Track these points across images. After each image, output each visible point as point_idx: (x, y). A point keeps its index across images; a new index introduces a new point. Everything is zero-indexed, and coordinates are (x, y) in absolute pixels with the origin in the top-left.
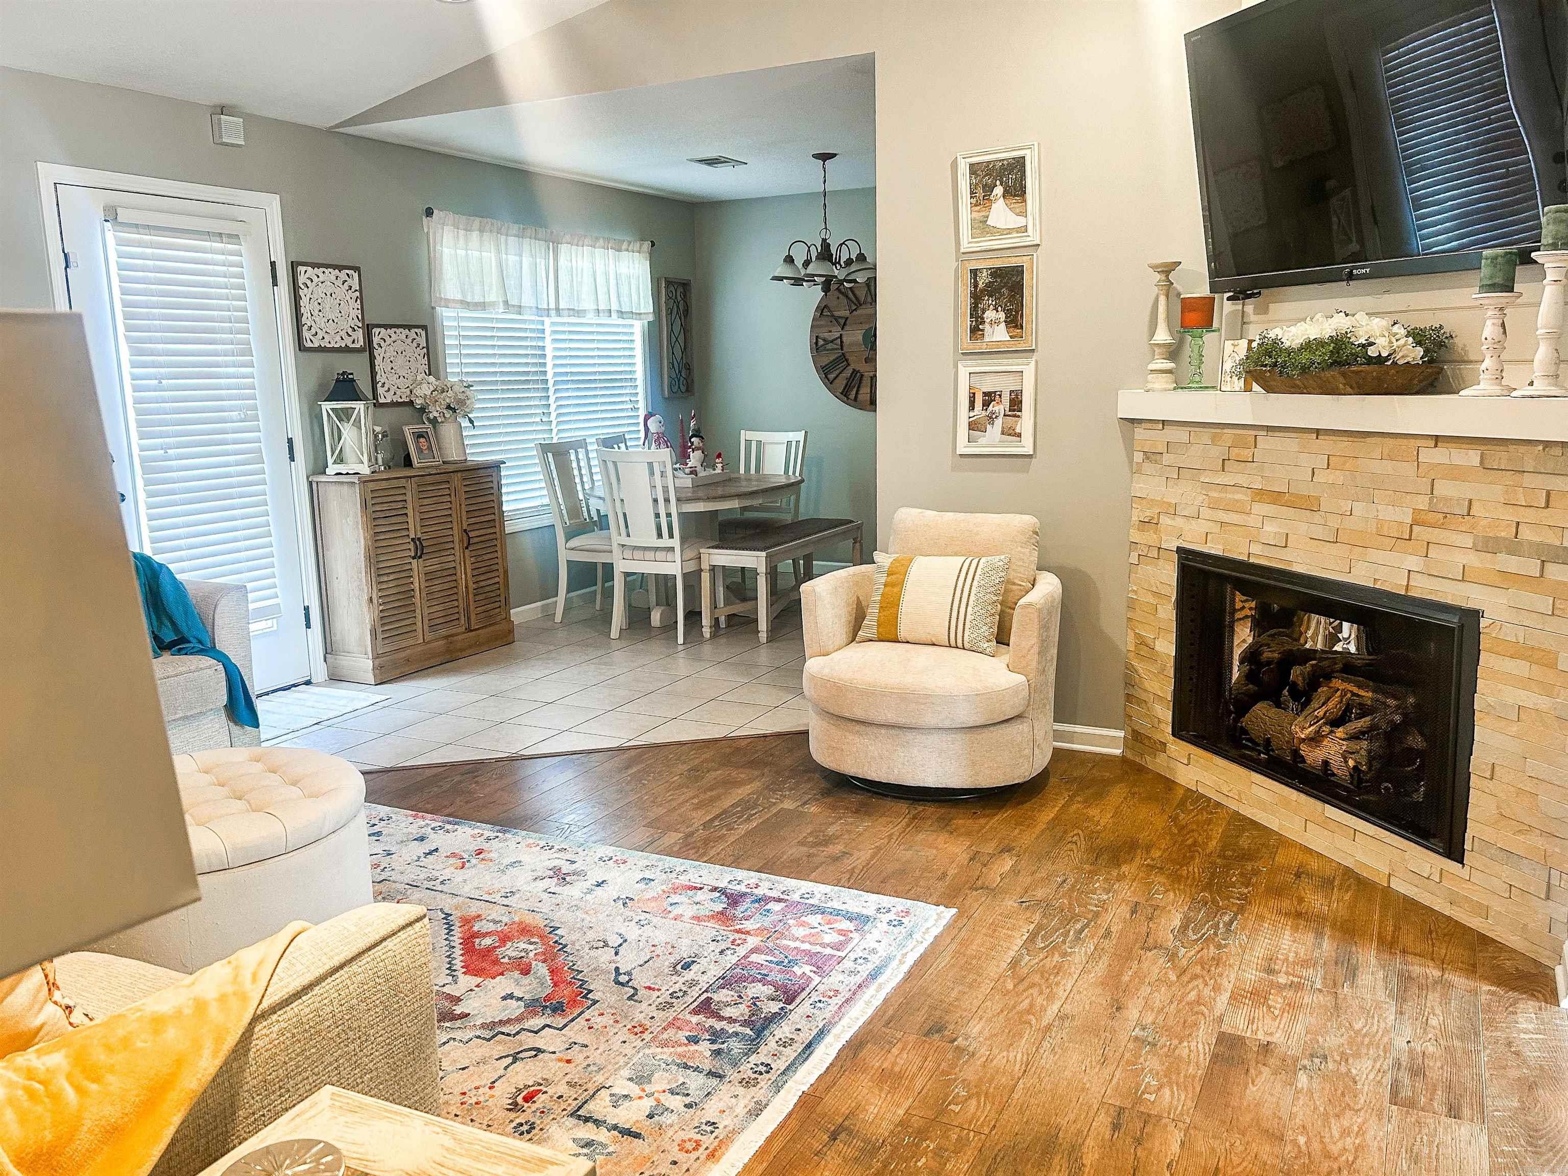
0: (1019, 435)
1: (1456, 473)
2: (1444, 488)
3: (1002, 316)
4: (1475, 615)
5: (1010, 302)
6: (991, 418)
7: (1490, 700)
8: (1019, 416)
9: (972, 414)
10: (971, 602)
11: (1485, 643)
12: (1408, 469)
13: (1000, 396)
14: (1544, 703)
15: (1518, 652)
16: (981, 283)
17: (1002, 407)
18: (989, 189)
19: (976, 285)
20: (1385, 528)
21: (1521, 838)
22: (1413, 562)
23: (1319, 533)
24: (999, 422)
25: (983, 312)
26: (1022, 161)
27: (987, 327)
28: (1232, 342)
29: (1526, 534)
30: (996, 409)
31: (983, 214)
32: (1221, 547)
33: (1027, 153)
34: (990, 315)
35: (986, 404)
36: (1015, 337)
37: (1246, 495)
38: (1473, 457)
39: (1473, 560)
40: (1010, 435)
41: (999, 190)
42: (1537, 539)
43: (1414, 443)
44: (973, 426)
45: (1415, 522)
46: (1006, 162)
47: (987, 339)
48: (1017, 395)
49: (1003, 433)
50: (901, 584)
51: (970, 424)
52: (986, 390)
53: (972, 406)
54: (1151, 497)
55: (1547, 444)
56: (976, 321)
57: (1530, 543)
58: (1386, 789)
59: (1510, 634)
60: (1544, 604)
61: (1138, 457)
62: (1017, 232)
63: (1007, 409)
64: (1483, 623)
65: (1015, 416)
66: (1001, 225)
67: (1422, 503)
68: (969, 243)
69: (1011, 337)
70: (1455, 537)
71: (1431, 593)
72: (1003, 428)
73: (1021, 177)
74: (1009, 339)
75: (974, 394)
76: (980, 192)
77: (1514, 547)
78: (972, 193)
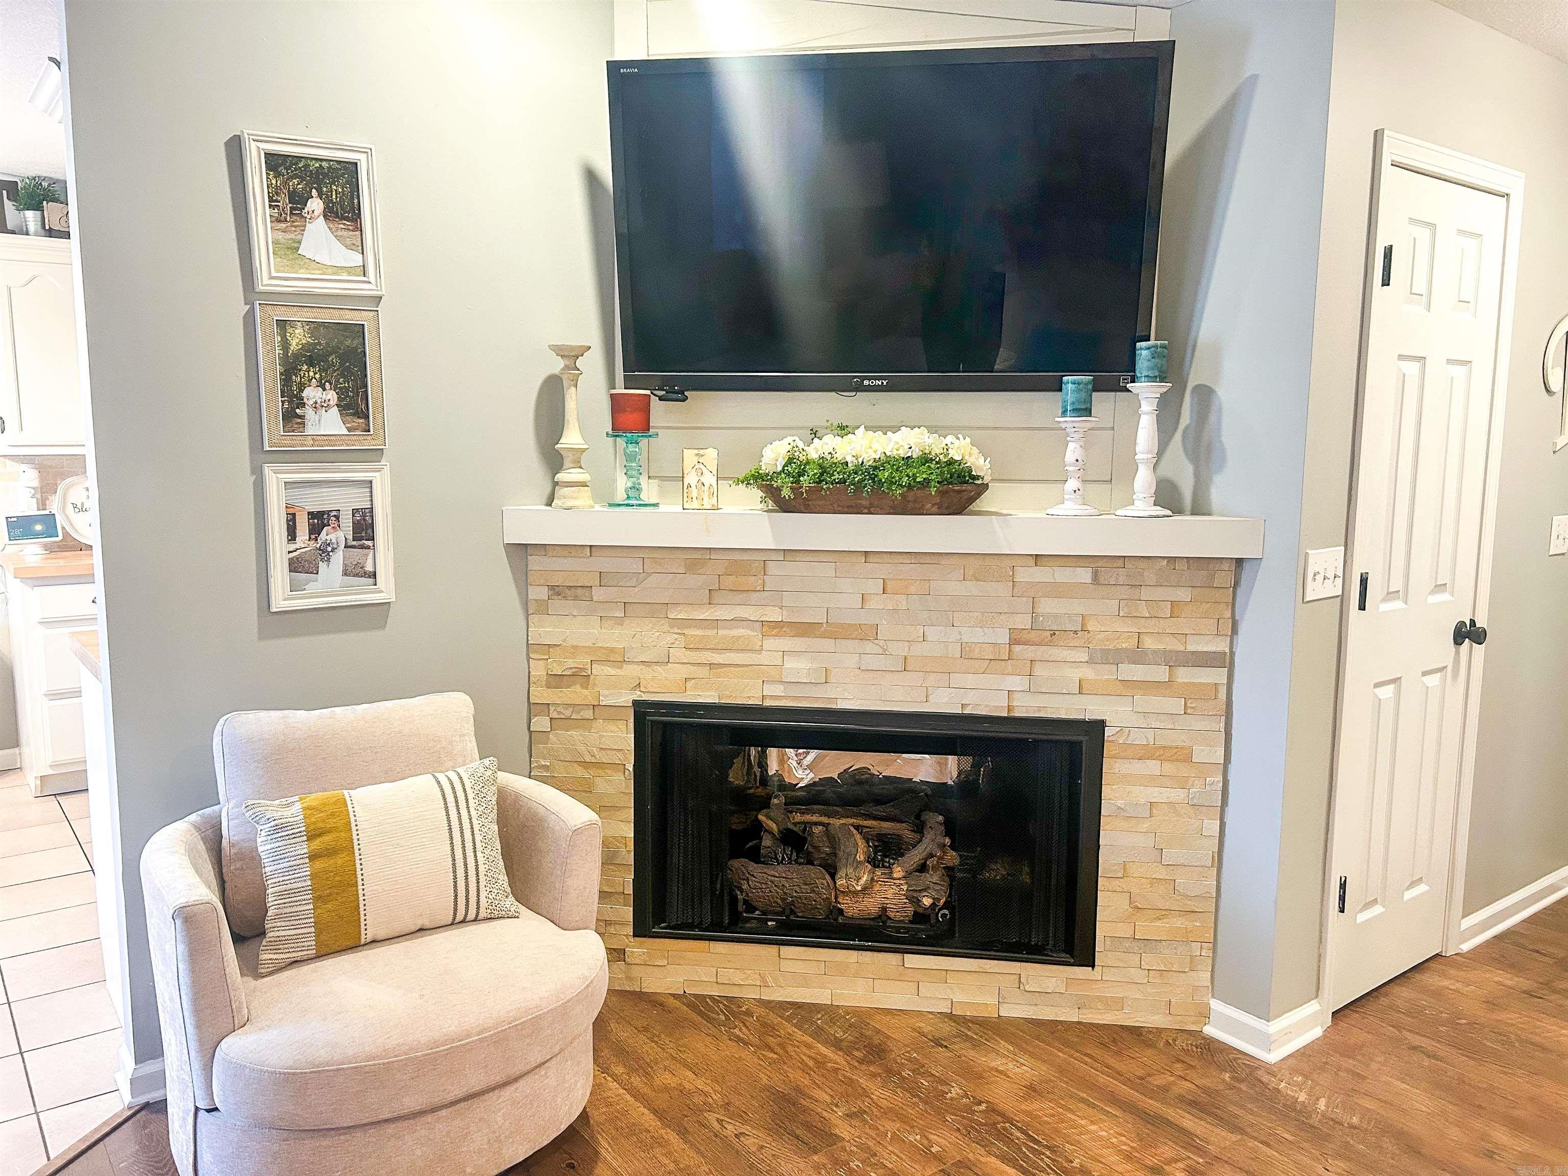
0: (374, 575)
1: (1058, 591)
2: (1047, 606)
3: (332, 396)
4: (1100, 725)
5: (342, 375)
6: (325, 552)
7: (1120, 803)
8: (368, 548)
9: (292, 547)
10: (478, 845)
11: (1108, 750)
12: (1002, 590)
13: (337, 517)
14: (1176, 795)
15: (1147, 753)
16: (294, 343)
17: (340, 534)
18: (298, 201)
19: (285, 345)
20: (977, 651)
21: (1159, 923)
22: (1016, 683)
23: (879, 662)
24: (338, 558)
25: (301, 389)
26: (352, 168)
27: (309, 412)
28: (696, 452)
29: (1149, 643)
30: (332, 537)
31: (292, 236)
32: (715, 694)
33: (361, 159)
34: (312, 394)
35: (315, 531)
36: (355, 429)
37: (753, 630)
38: (1084, 575)
39: (1088, 673)
40: (357, 575)
41: (315, 205)
42: (1161, 647)
43: (1008, 562)
44: (295, 566)
45: (1013, 642)
46: (324, 164)
47: (310, 430)
48: (364, 516)
49: (345, 574)
50: (347, 847)
51: (291, 562)
52: (315, 509)
53: (292, 535)
54: (570, 642)
55: (1172, 560)
56: (290, 402)
57: (1155, 652)
58: (944, 916)
59: (1139, 738)
60: (1176, 705)
61: (538, 593)
62: (349, 274)
63: (351, 537)
64: (1108, 732)
65: (362, 547)
66: (323, 258)
67: (1023, 622)
68: (271, 278)
69: (349, 429)
70: (1065, 653)
71: (1039, 711)
72: (345, 565)
73: (352, 192)
74: (346, 432)
75: (294, 515)
76: (283, 200)
77: (1138, 656)
78: (271, 200)
